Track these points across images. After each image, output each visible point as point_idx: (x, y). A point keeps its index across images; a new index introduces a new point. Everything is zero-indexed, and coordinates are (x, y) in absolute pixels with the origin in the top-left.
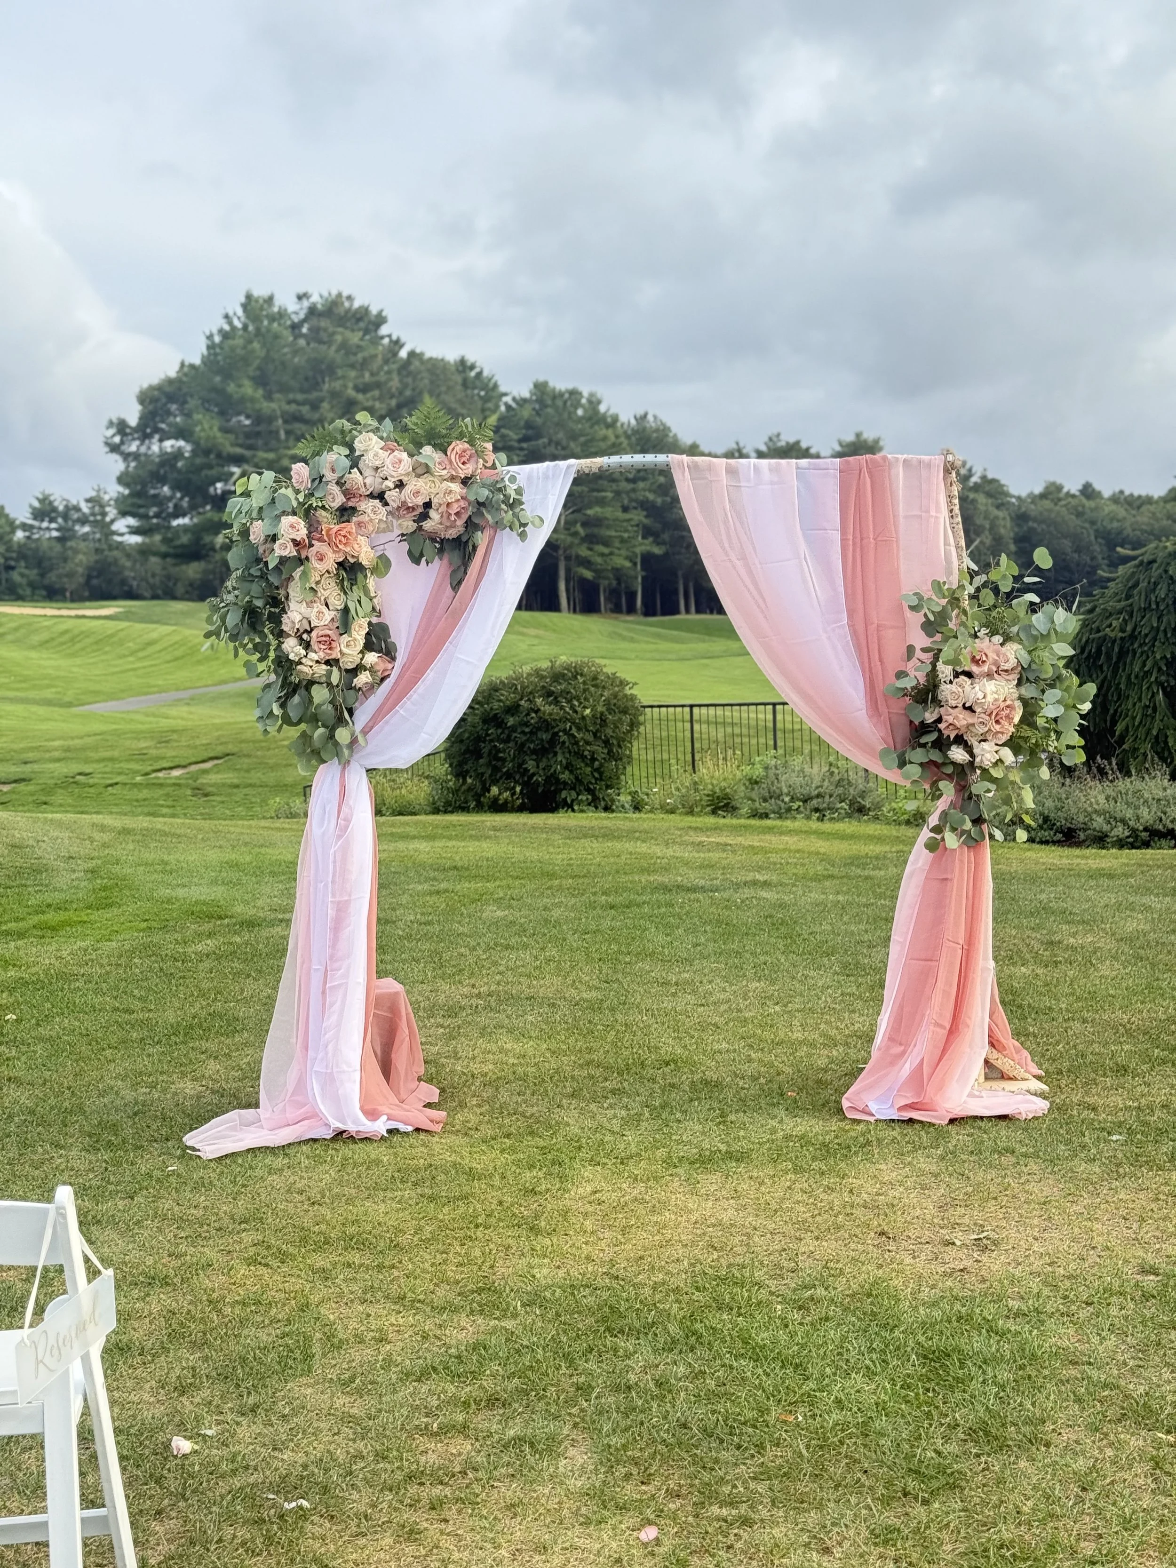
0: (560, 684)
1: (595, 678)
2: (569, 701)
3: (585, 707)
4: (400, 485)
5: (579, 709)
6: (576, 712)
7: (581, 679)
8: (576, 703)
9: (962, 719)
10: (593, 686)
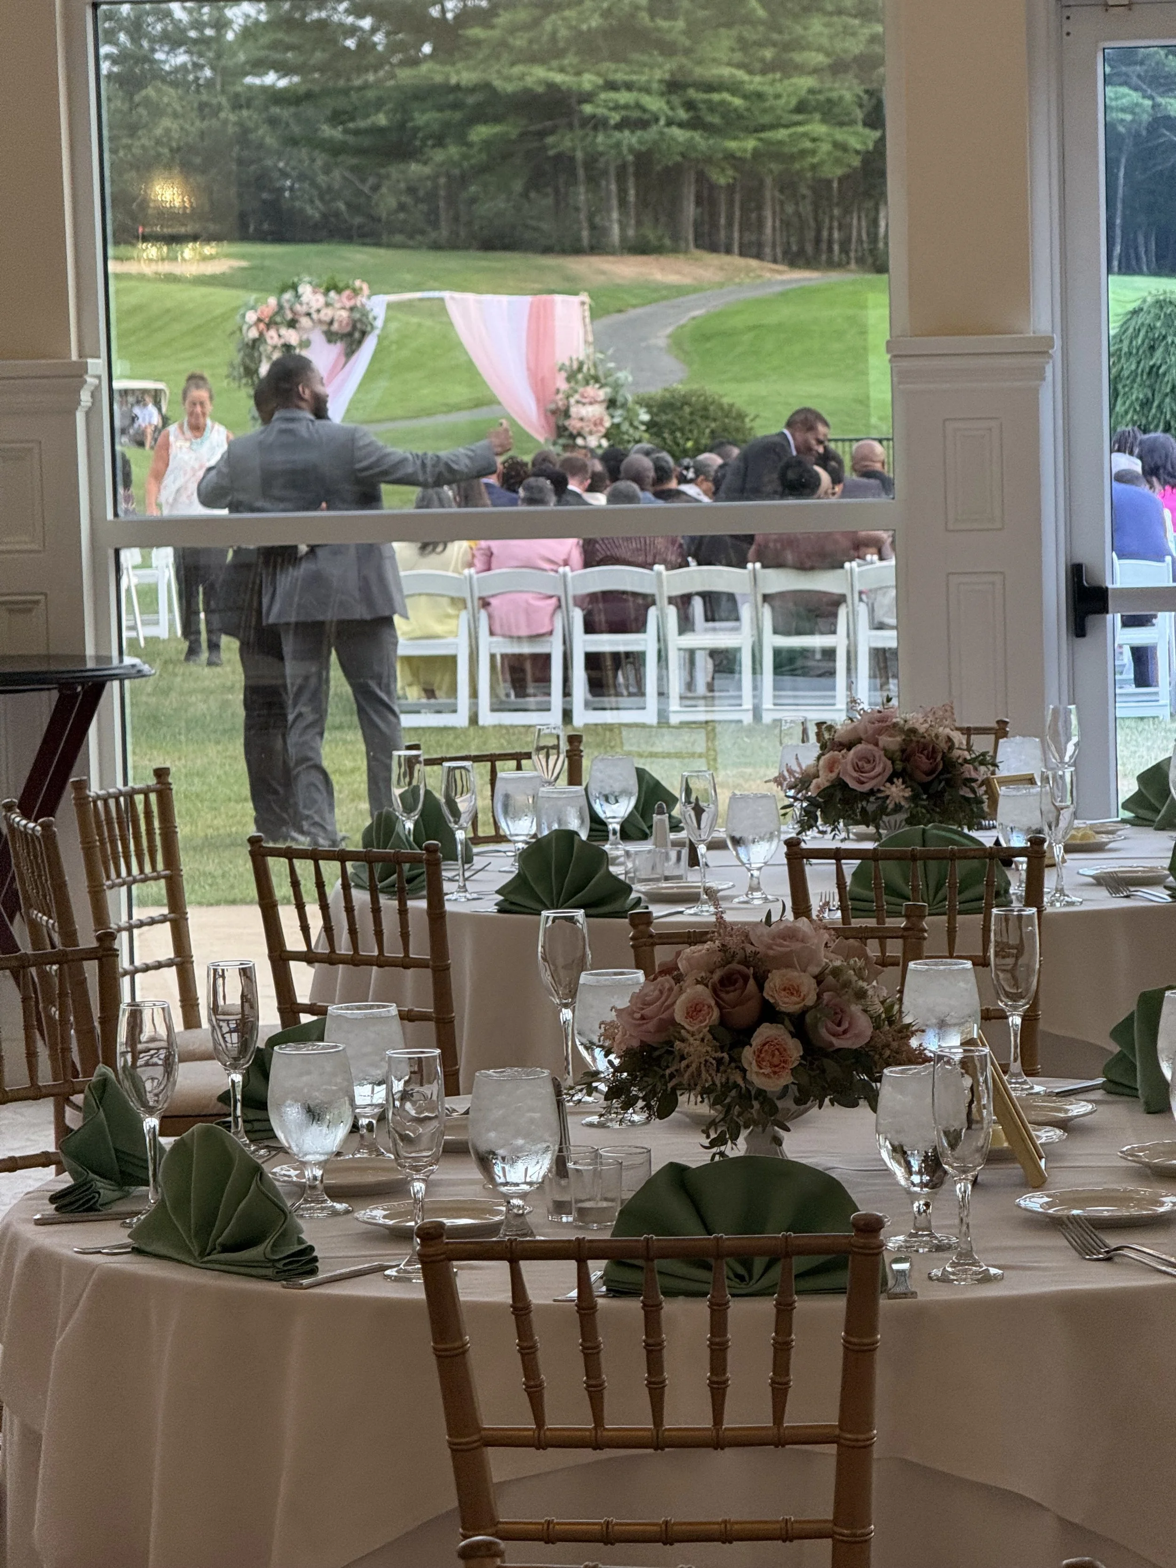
0: (666, 414)
1: (705, 409)
2: (672, 432)
3: (688, 439)
4: (318, 311)
5: (681, 441)
6: (678, 445)
7: (687, 409)
8: (678, 434)
9: (578, 424)
10: (702, 417)
